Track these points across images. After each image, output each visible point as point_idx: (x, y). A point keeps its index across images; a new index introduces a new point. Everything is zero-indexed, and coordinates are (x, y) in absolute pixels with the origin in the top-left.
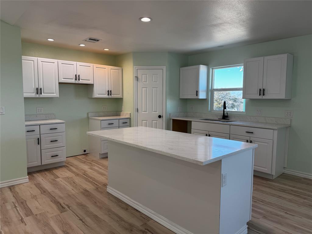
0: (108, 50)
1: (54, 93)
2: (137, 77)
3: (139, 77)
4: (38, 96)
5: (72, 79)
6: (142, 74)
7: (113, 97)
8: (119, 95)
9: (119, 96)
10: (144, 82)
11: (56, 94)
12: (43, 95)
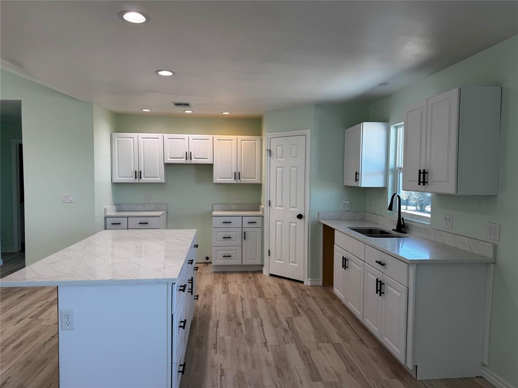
0: (228, 113)
1: (157, 177)
2: (270, 150)
3: (273, 151)
4: (137, 181)
5: (182, 158)
6: (277, 146)
7: (243, 182)
8: (255, 178)
9: (256, 180)
10: (279, 157)
11: (161, 179)
12: (144, 180)
